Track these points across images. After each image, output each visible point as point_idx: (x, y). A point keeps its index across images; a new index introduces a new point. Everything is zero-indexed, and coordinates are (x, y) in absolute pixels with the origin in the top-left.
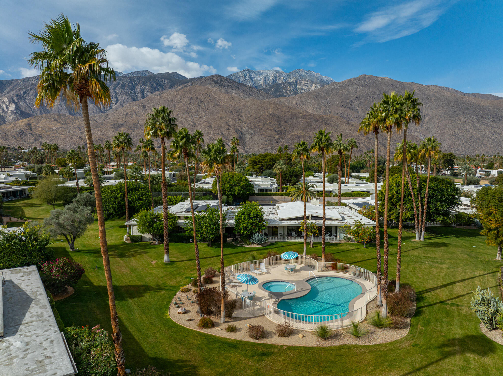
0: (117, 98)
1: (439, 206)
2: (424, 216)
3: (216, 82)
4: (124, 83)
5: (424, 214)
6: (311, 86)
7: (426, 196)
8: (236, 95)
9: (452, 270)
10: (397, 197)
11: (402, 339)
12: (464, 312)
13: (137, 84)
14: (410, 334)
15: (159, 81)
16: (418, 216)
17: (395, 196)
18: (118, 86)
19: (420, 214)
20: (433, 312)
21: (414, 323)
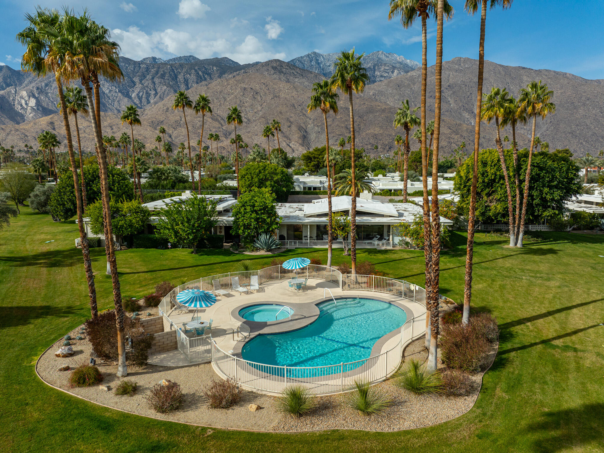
0: (155, 90)
1: (546, 194)
2: (524, 209)
3: (274, 68)
4: (164, 71)
5: (524, 205)
6: (393, 72)
7: (527, 177)
8: (299, 84)
9: (566, 289)
10: (484, 182)
11: (458, 419)
12: (587, 363)
13: (180, 73)
14: (478, 408)
15: (206, 69)
16: (514, 210)
17: (480, 180)
18: (156, 75)
19: (517, 206)
20: (528, 363)
21: (489, 385)
